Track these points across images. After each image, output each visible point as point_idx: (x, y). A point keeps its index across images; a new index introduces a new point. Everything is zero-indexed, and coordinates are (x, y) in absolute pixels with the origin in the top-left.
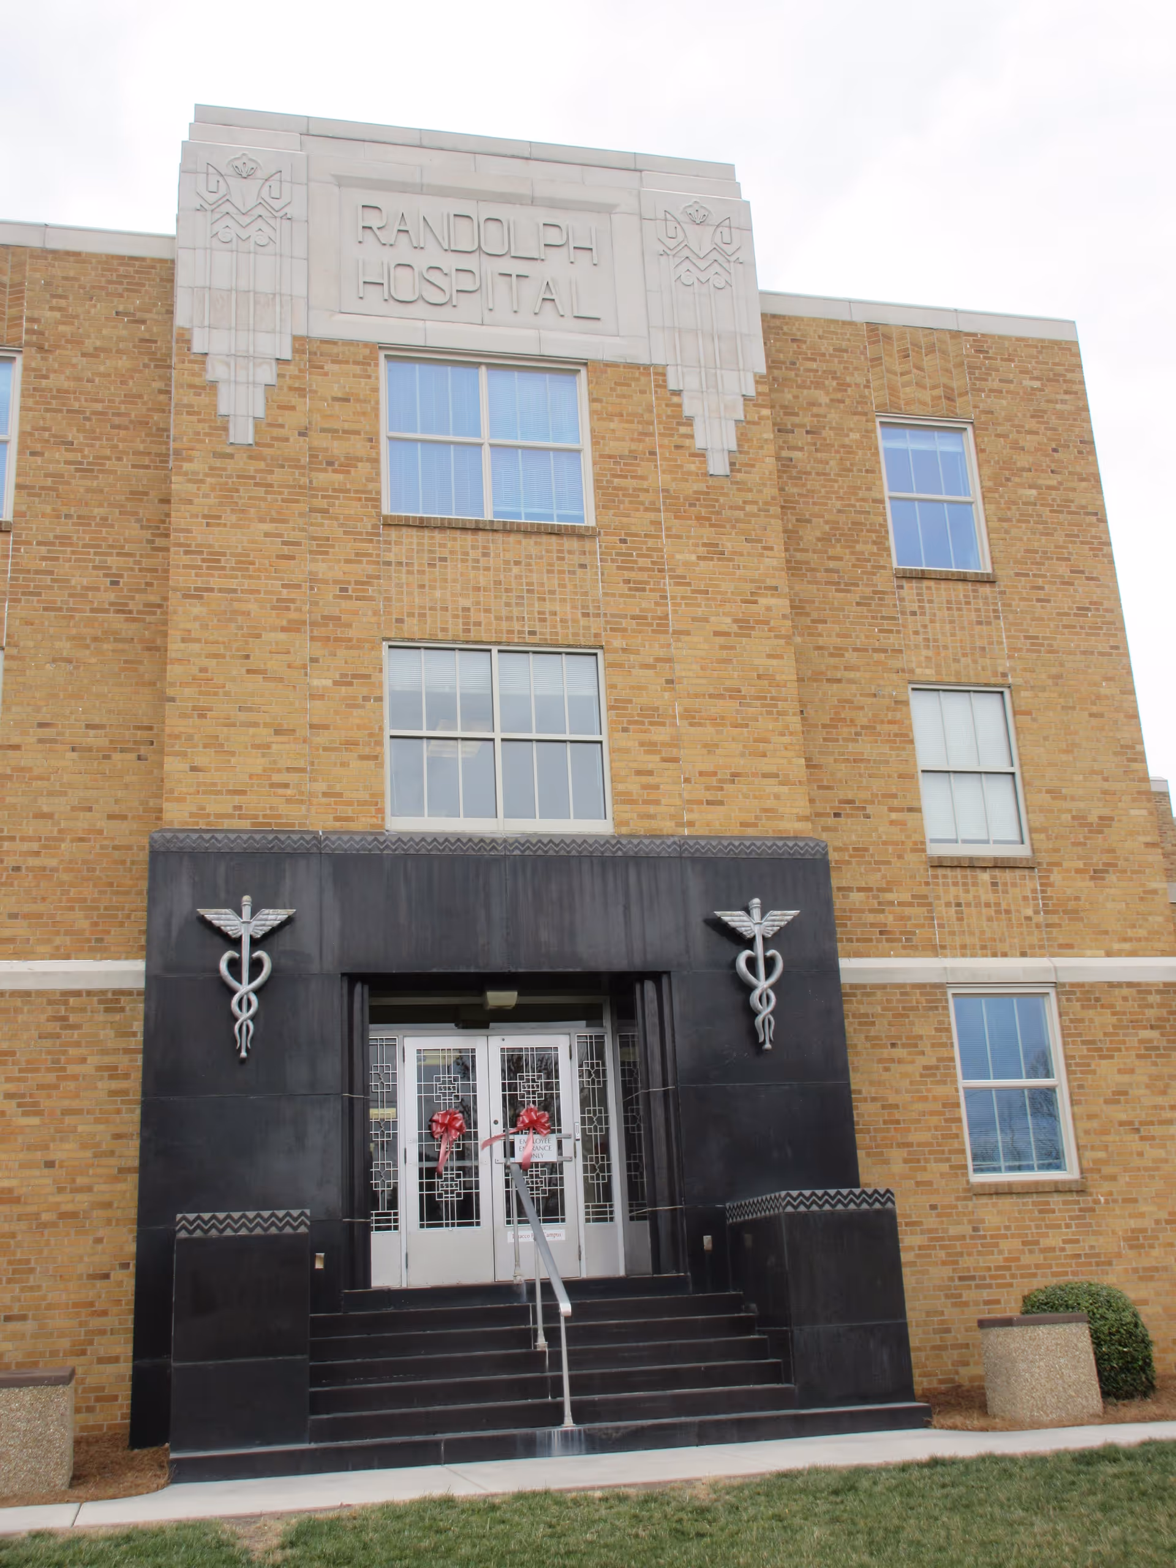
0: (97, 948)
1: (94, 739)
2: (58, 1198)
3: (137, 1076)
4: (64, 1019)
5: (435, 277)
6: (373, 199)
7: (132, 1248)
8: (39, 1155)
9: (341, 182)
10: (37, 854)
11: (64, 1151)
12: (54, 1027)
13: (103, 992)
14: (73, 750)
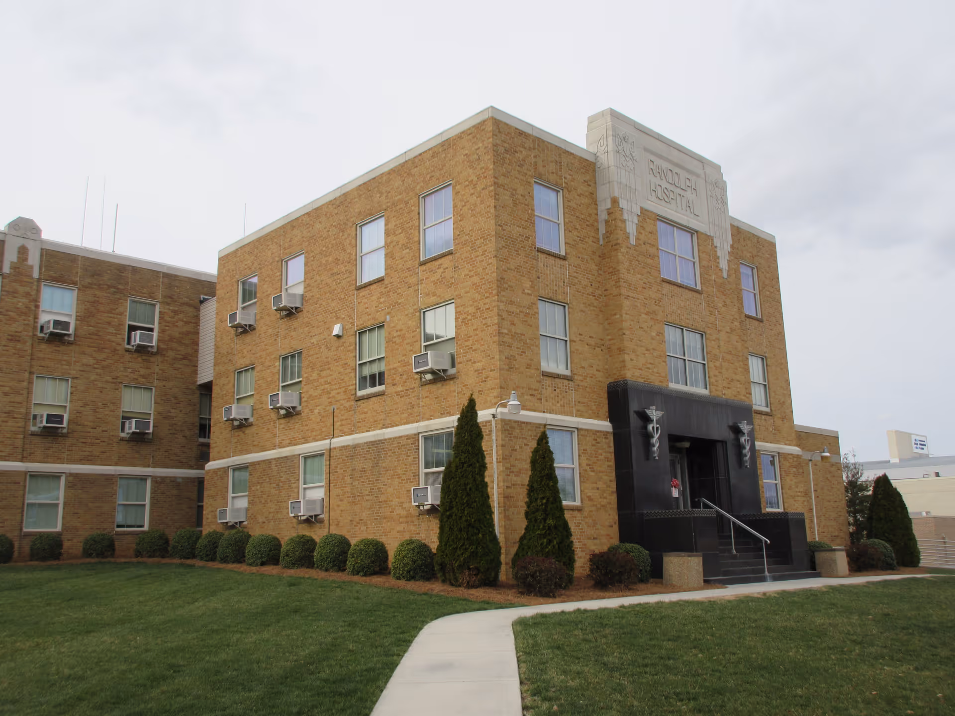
0: (597, 417)
1: (592, 342)
2: (600, 500)
3: (613, 460)
4: (596, 440)
5: (666, 191)
6: (653, 158)
7: (617, 518)
8: (594, 485)
9: (646, 150)
10: (582, 381)
11: (600, 485)
12: (594, 442)
13: (603, 432)
14: (587, 344)
